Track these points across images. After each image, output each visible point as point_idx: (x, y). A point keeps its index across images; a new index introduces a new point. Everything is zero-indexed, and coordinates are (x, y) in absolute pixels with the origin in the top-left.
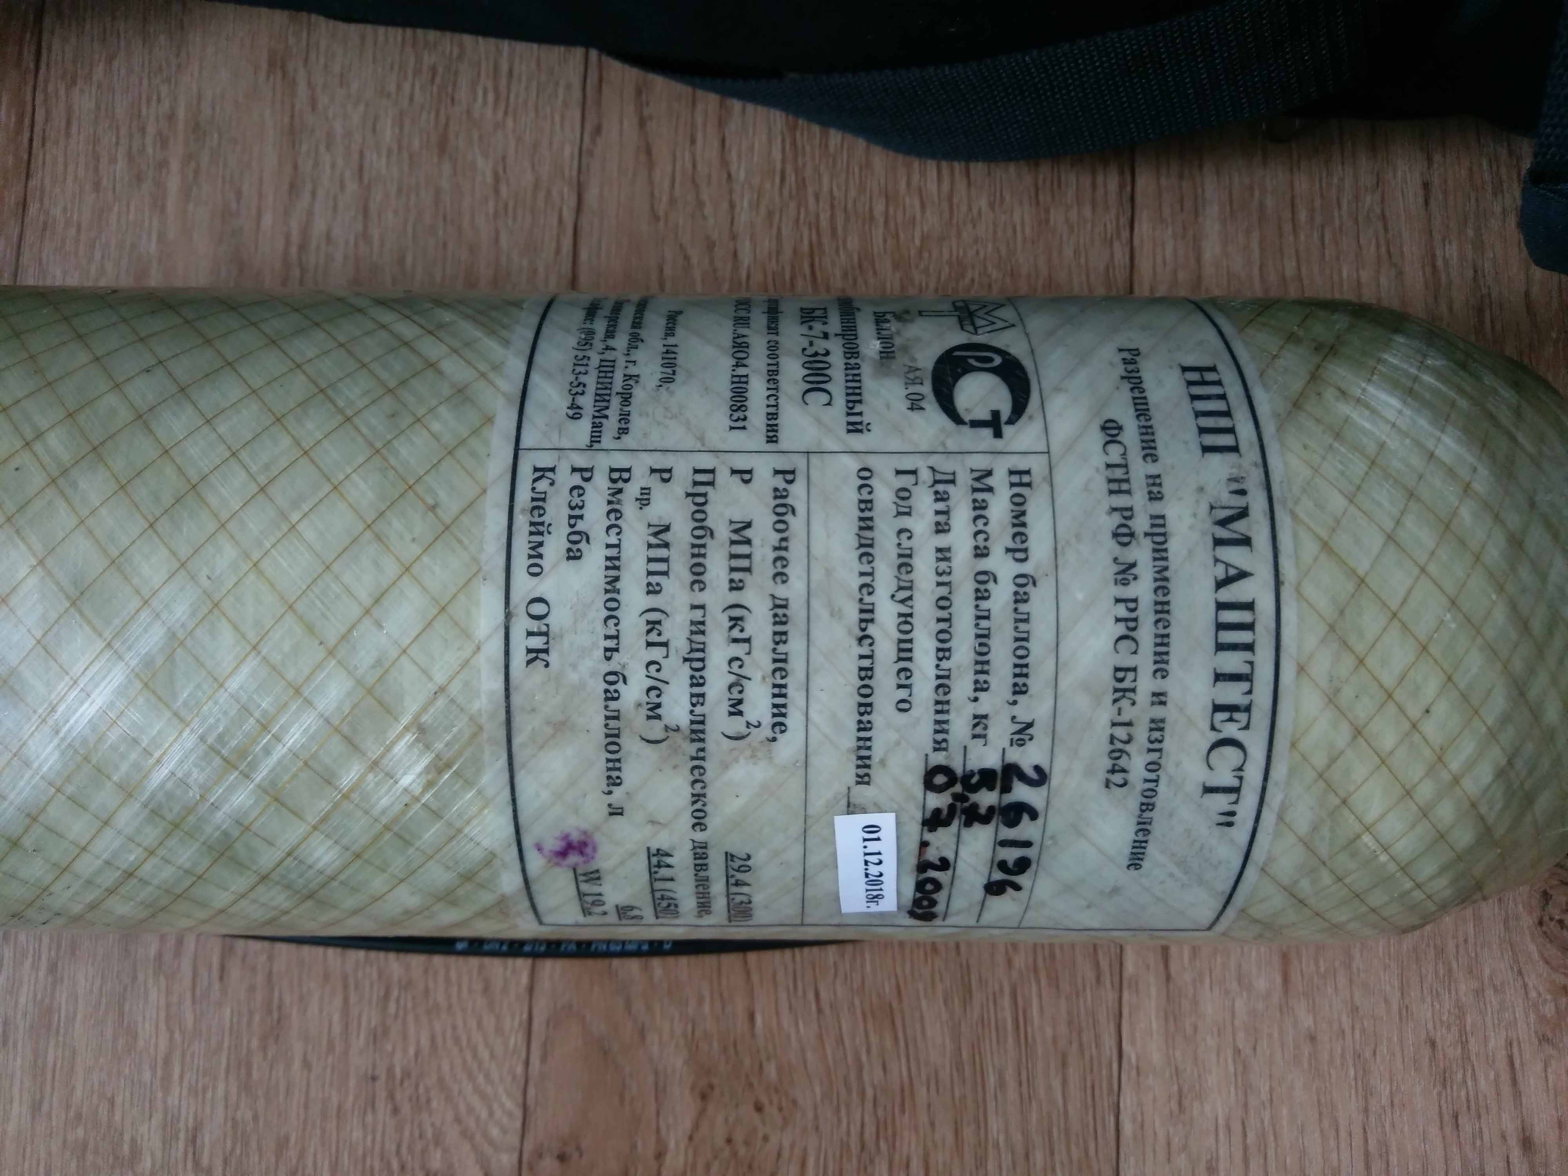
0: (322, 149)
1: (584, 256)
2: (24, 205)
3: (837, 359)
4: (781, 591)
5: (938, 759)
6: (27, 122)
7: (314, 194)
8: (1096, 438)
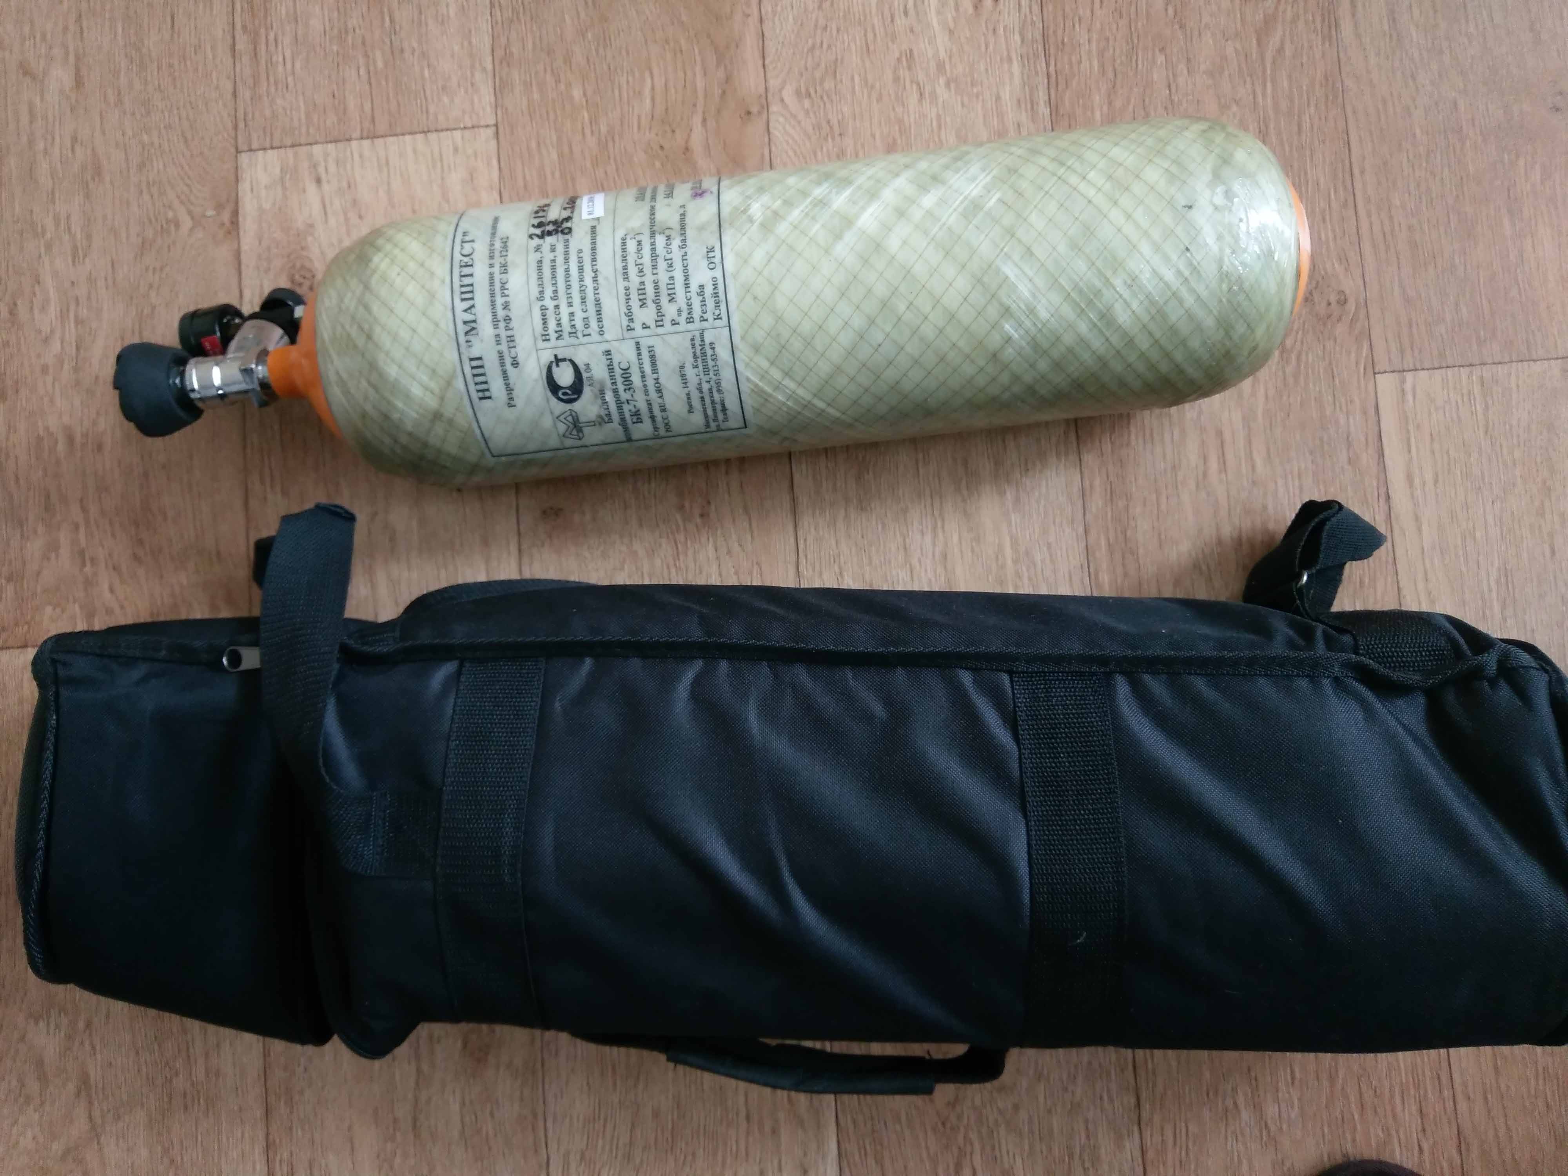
0: (933, 579)
1: (792, 540)
2: (1086, 532)
3: (621, 387)
4: (626, 284)
5: (567, 237)
6: (1093, 577)
7: (934, 556)
8: (520, 359)
